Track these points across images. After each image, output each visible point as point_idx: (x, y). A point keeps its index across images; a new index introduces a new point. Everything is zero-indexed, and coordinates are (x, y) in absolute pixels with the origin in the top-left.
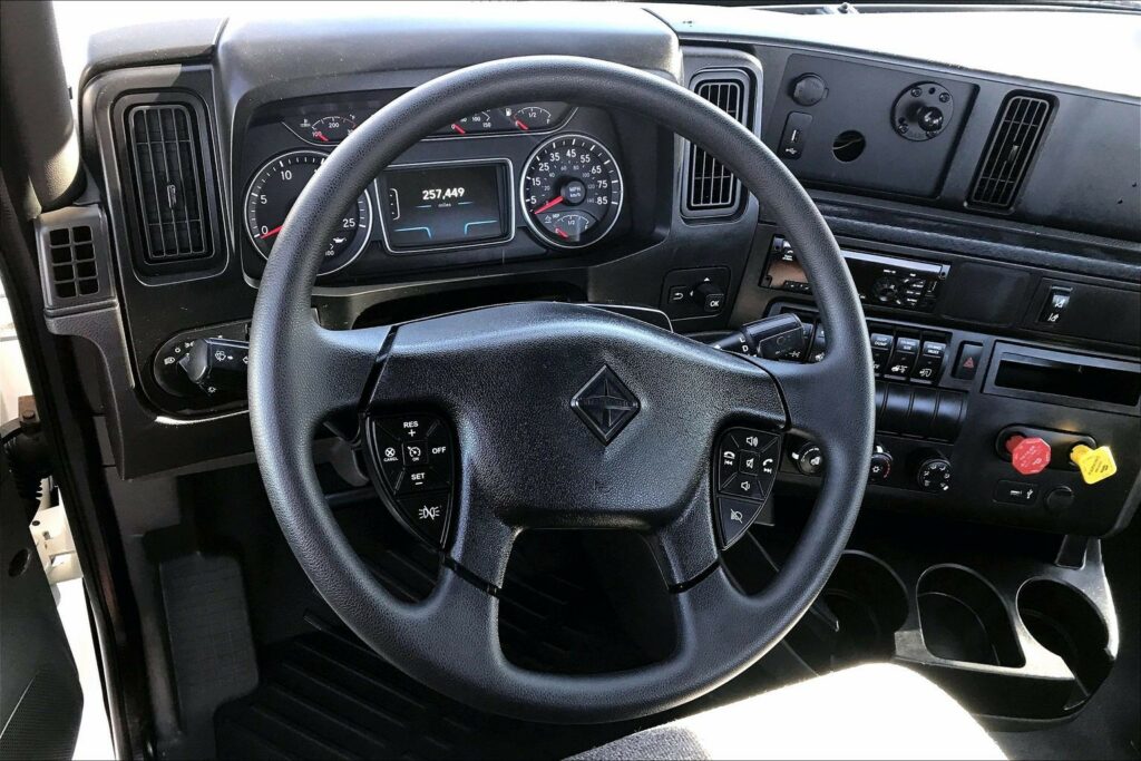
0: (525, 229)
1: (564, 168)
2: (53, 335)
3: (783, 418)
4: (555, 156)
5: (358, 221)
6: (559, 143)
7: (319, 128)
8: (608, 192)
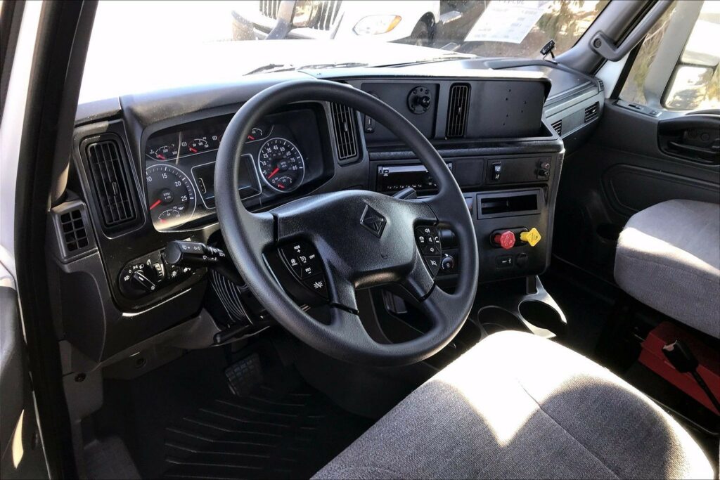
0: (265, 187)
1: (274, 155)
2: (69, 274)
3: (435, 219)
4: (269, 150)
5: (188, 197)
6: (270, 142)
7: (159, 153)
8: (296, 163)
